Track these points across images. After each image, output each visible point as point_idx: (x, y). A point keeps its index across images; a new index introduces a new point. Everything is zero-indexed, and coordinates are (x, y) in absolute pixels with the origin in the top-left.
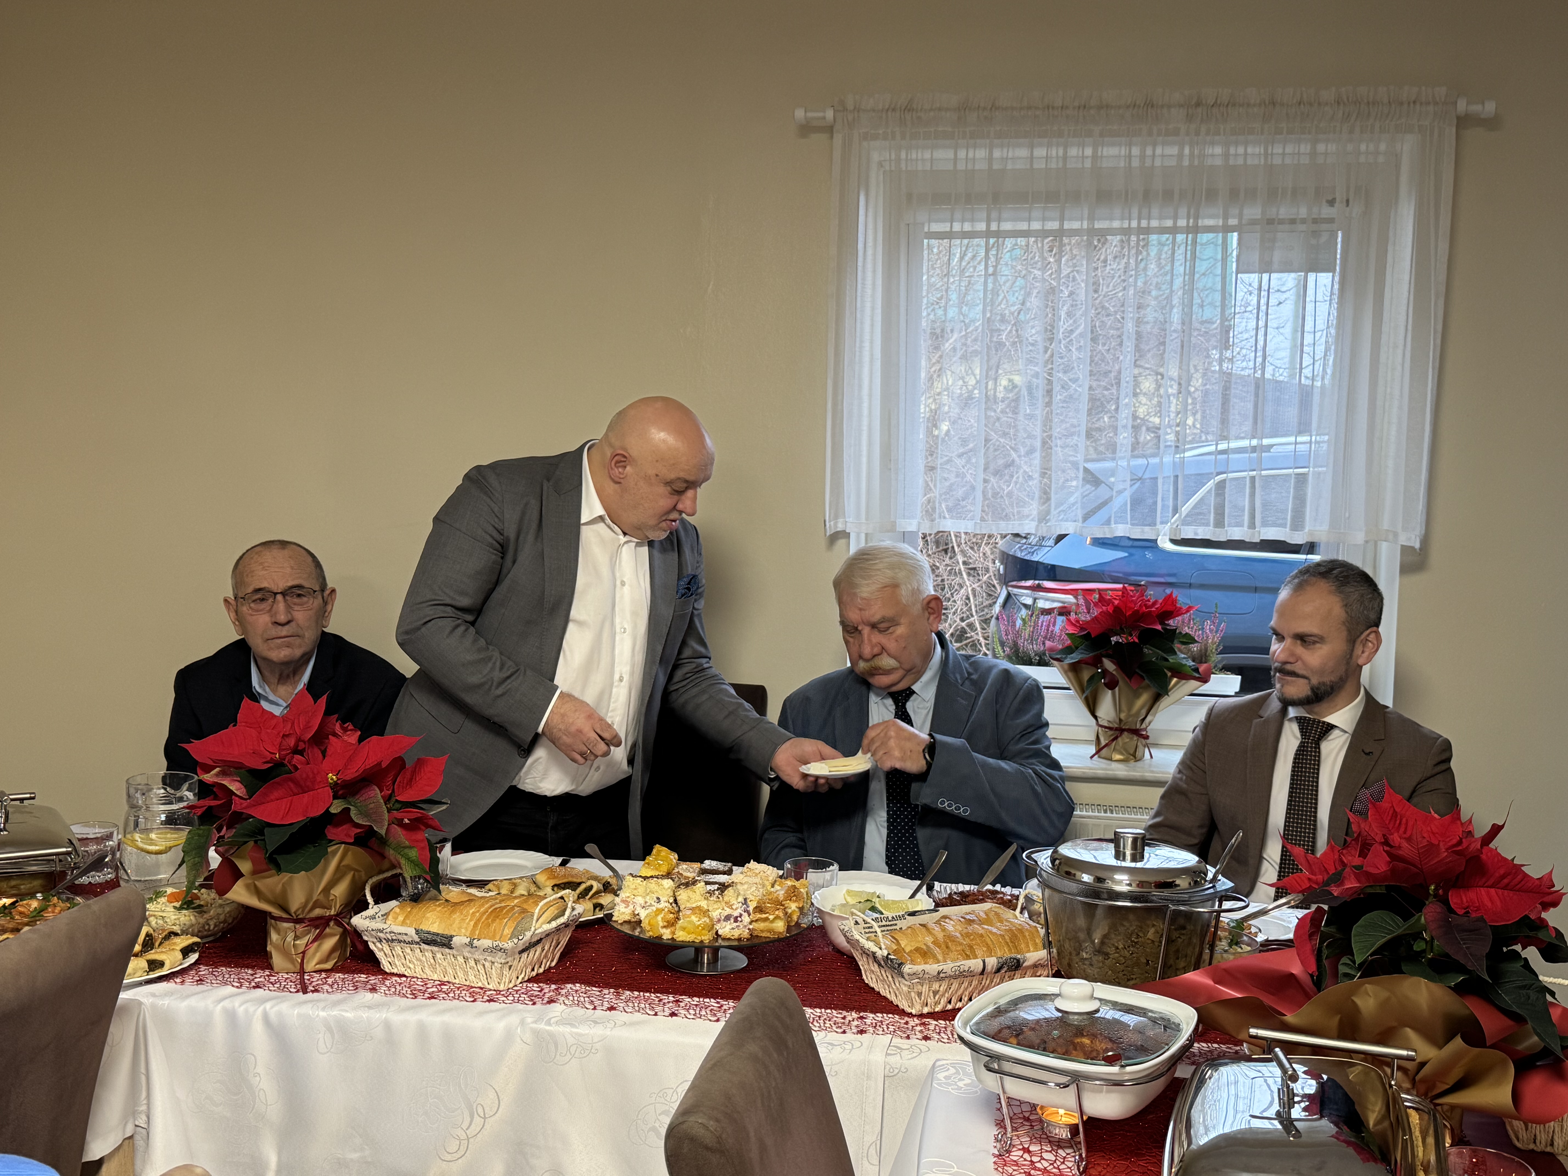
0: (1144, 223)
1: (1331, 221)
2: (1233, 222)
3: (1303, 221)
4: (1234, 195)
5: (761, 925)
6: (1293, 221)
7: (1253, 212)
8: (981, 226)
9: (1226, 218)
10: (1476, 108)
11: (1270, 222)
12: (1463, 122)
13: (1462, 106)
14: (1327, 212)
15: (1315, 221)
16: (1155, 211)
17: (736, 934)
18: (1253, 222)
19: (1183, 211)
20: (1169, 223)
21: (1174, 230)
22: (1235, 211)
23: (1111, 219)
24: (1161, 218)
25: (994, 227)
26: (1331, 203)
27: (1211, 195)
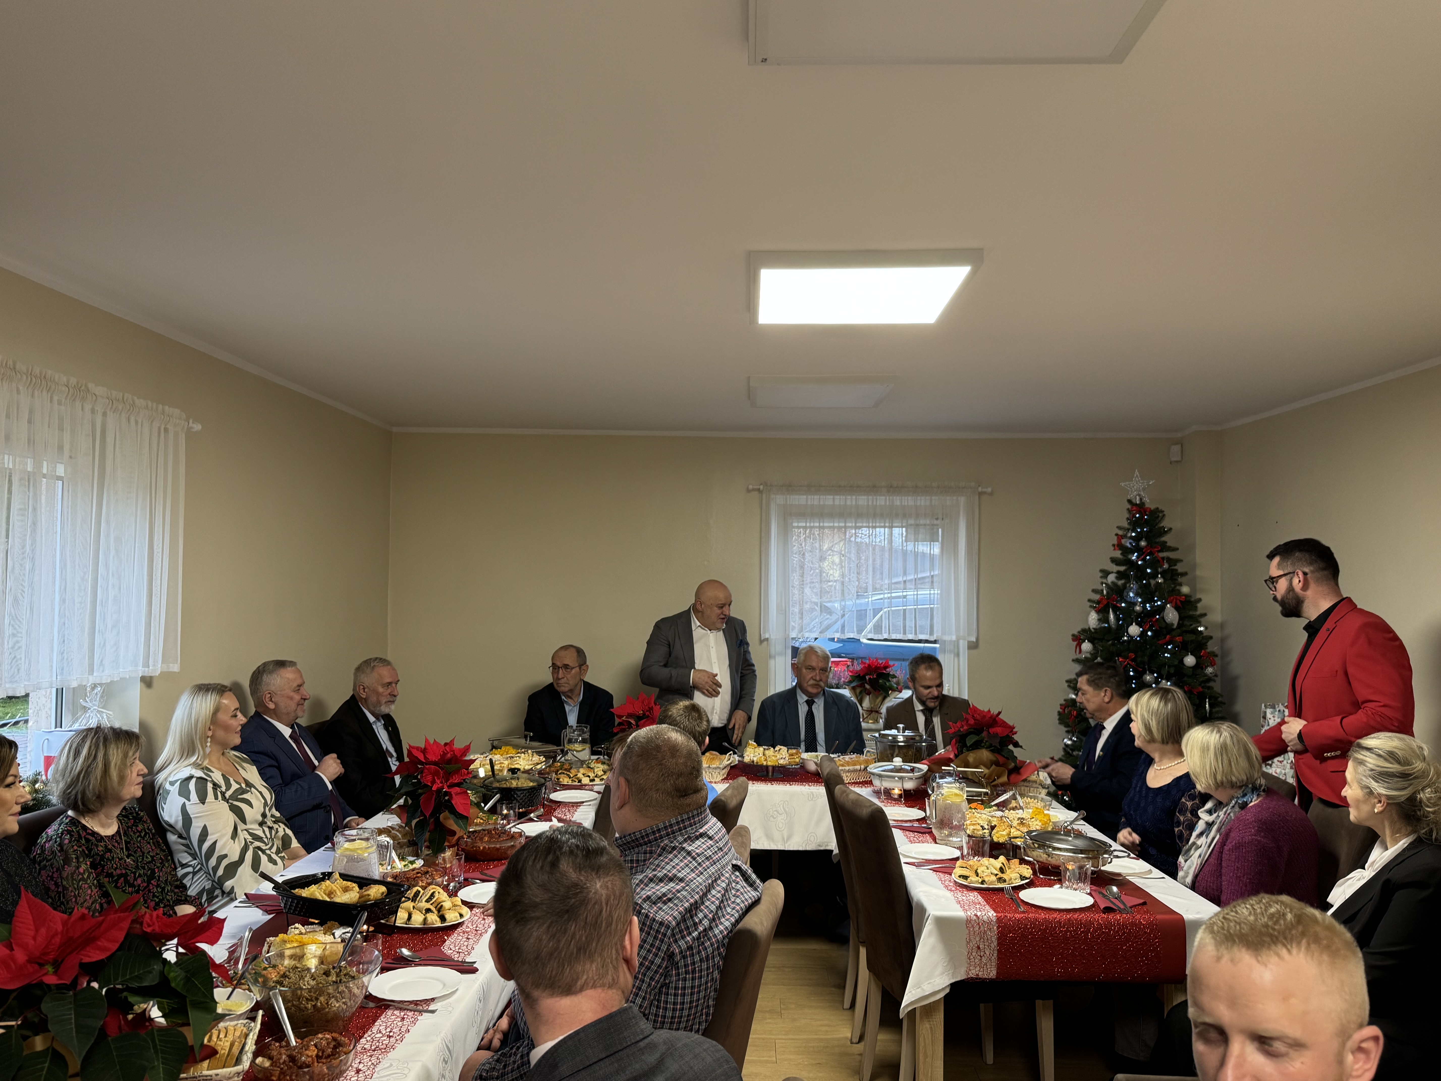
0: (874, 525)
1: (937, 525)
2: (904, 525)
3: (928, 525)
4: (905, 516)
5: (792, 760)
6: (925, 525)
7: (911, 521)
8: (817, 524)
9: (902, 523)
10: (984, 490)
11: (917, 525)
12: (980, 494)
13: (980, 489)
14: (936, 522)
15: (932, 525)
16: (878, 521)
17: (785, 763)
18: (911, 525)
19: (887, 521)
20: (882, 524)
21: (884, 527)
22: (905, 521)
23: (863, 523)
24: (880, 523)
25: (821, 524)
26: (937, 519)
27: (897, 516)
